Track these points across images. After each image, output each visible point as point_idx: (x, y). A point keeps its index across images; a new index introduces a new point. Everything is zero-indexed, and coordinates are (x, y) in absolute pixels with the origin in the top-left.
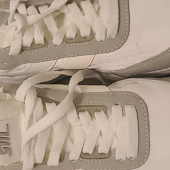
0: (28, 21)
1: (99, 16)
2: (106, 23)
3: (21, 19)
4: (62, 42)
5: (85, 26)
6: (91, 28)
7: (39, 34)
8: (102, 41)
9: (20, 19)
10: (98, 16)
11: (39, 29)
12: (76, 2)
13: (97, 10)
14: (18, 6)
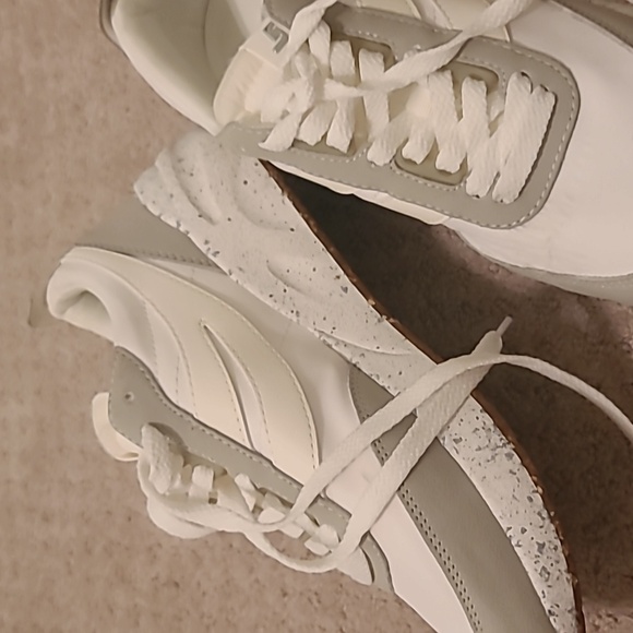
0: (326, 92)
1: (493, 136)
2: (502, 161)
3: (312, 88)
4: (388, 161)
5: (453, 150)
6: (465, 160)
7: (341, 130)
8: (478, 196)
9: (309, 89)
10: (491, 135)
11: (345, 116)
12: (452, 74)
13: (493, 119)
14: (313, 31)
